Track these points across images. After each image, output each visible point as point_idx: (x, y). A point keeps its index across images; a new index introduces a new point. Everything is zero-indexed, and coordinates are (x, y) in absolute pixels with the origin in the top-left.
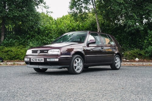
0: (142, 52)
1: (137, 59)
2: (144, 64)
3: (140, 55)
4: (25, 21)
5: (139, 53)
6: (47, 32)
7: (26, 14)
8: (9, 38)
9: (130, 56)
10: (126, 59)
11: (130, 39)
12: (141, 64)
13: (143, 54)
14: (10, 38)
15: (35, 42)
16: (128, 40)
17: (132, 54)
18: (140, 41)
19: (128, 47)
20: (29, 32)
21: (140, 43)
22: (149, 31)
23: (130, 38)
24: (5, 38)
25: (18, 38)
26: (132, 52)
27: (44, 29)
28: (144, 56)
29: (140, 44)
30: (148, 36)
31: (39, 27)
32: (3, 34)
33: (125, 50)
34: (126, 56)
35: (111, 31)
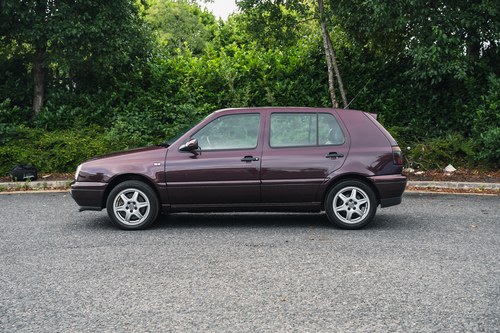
0: (468, 147)
1: (450, 168)
2: (466, 187)
3: (461, 153)
4: (102, 51)
5: (457, 149)
6: (171, 81)
7: (105, 32)
8: (58, 103)
9: (428, 157)
10: (415, 168)
11: (434, 101)
12: (454, 186)
13: (470, 152)
14: (61, 104)
15: (134, 115)
16: (427, 103)
17: (434, 151)
18: (463, 110)
19: (428, 127)
20: (118, 83)
21: (464, 114)
22: (492, 77)
23: (434, 97)
24: (45, 103)
25: (86, 102)
26: (435, 144)
27: (162, 72)
28: (472, 157)
29: (466, 117)
30: (488, 94)
31: (149, 67)
32: (38, 89)
33: (413, 140)
34: (416, 159)
35: (373, 77)
